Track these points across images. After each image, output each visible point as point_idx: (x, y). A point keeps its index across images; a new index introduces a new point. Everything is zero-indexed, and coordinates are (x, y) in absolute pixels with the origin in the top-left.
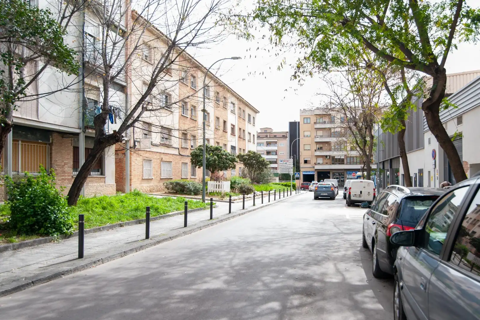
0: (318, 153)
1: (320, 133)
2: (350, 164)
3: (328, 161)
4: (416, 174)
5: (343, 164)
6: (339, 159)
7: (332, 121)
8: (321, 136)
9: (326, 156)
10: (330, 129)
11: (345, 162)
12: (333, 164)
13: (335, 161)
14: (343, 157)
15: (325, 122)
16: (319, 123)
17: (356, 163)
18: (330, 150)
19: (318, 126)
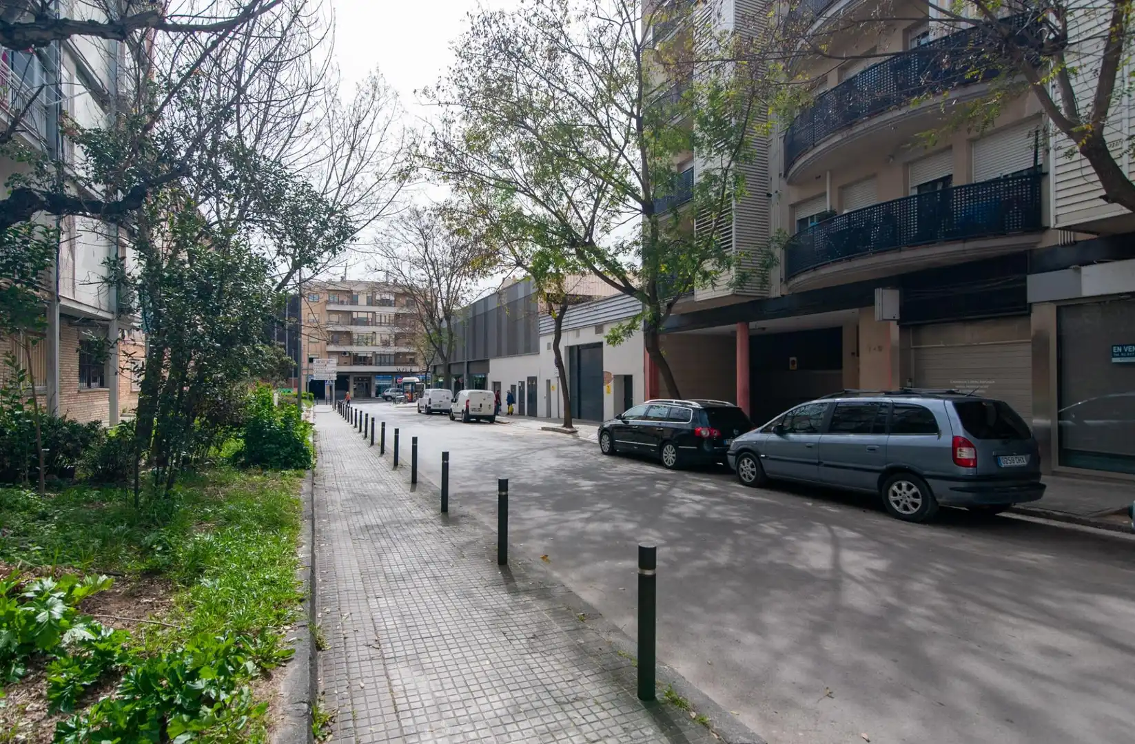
0: (332, 348)
1: (335, 318)
2: (380, 364)
3: (348, 360)
4: (523, 383)
5: (371, 364)
6: (365, 358)
7: (354, 302)
8: (338, 323)
9: (345, 353)
10: (350, 312)
11: (374, 362)
12: (354, 364)
13: (358, 360)
14: (370, 355)
15: (342, 303)
16: (333, 303)
17: (390, 364)
18: (351, 344)
19: (332, 307)
